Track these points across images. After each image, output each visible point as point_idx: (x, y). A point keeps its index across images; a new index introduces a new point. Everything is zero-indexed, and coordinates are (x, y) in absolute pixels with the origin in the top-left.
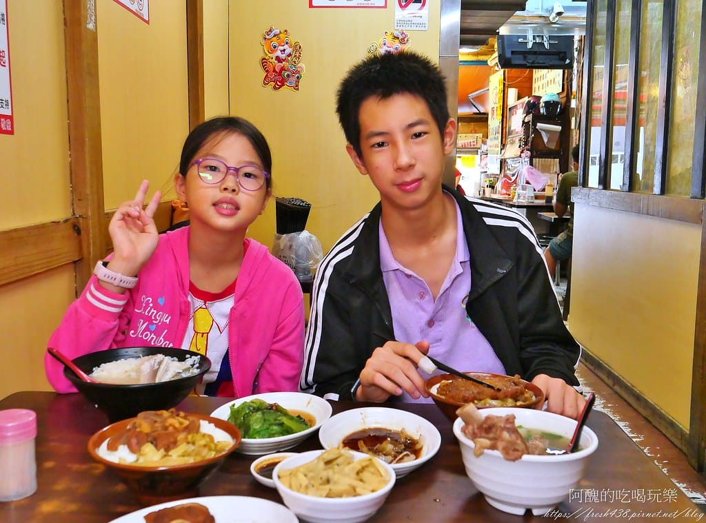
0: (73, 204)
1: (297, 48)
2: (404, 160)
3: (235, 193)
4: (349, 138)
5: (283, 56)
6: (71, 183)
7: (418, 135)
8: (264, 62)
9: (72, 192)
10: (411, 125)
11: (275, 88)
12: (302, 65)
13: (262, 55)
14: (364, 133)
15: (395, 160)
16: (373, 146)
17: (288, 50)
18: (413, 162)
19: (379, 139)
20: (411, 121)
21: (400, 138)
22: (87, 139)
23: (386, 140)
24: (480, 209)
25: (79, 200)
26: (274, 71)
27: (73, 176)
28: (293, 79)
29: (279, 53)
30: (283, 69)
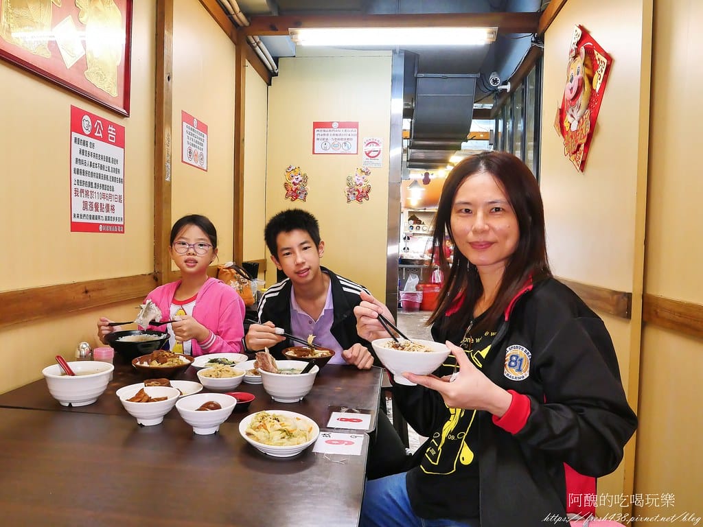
0: (154, 266)
1: (305, 178)
2: (300, 260)
3: (194, 255)
4: (272, 252)
5: (297, 182)
7: (306, 248)
8: (286, 185)
9: (155, 260)
10: (302, 244)
11: (292, 200)
12: (308, 187)
13: (285, 181)
14: (279, 249)
15: (295, 260)
16: (284, 255)
17: (300, 178)
18: (304, 261)
19: (287, 251)
20: (302, 242)
21: (297, 251)
23: (290, 251)
24: (342, 282)
25: (158, 264)
26: (292, 190)
27: (155, 252)
28: (303, 195)
29: (294, 180)
30: (297, 189)
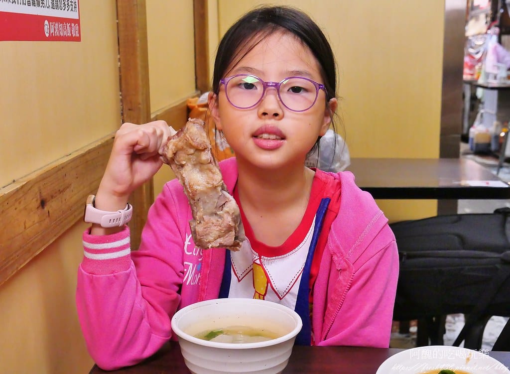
0: (122, 114)
3: (277, 117)
6: (121, 91)
9: (122, 101)
22: (138, 41)
25: (130, 110)
27: (123, 82)
